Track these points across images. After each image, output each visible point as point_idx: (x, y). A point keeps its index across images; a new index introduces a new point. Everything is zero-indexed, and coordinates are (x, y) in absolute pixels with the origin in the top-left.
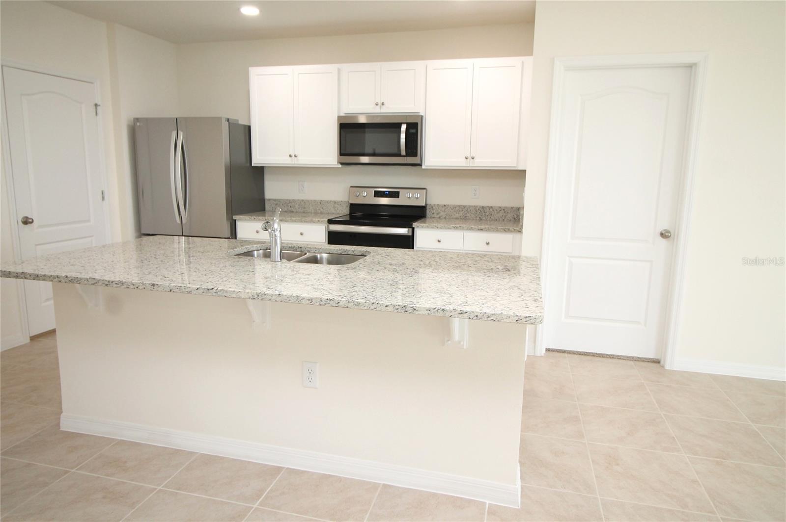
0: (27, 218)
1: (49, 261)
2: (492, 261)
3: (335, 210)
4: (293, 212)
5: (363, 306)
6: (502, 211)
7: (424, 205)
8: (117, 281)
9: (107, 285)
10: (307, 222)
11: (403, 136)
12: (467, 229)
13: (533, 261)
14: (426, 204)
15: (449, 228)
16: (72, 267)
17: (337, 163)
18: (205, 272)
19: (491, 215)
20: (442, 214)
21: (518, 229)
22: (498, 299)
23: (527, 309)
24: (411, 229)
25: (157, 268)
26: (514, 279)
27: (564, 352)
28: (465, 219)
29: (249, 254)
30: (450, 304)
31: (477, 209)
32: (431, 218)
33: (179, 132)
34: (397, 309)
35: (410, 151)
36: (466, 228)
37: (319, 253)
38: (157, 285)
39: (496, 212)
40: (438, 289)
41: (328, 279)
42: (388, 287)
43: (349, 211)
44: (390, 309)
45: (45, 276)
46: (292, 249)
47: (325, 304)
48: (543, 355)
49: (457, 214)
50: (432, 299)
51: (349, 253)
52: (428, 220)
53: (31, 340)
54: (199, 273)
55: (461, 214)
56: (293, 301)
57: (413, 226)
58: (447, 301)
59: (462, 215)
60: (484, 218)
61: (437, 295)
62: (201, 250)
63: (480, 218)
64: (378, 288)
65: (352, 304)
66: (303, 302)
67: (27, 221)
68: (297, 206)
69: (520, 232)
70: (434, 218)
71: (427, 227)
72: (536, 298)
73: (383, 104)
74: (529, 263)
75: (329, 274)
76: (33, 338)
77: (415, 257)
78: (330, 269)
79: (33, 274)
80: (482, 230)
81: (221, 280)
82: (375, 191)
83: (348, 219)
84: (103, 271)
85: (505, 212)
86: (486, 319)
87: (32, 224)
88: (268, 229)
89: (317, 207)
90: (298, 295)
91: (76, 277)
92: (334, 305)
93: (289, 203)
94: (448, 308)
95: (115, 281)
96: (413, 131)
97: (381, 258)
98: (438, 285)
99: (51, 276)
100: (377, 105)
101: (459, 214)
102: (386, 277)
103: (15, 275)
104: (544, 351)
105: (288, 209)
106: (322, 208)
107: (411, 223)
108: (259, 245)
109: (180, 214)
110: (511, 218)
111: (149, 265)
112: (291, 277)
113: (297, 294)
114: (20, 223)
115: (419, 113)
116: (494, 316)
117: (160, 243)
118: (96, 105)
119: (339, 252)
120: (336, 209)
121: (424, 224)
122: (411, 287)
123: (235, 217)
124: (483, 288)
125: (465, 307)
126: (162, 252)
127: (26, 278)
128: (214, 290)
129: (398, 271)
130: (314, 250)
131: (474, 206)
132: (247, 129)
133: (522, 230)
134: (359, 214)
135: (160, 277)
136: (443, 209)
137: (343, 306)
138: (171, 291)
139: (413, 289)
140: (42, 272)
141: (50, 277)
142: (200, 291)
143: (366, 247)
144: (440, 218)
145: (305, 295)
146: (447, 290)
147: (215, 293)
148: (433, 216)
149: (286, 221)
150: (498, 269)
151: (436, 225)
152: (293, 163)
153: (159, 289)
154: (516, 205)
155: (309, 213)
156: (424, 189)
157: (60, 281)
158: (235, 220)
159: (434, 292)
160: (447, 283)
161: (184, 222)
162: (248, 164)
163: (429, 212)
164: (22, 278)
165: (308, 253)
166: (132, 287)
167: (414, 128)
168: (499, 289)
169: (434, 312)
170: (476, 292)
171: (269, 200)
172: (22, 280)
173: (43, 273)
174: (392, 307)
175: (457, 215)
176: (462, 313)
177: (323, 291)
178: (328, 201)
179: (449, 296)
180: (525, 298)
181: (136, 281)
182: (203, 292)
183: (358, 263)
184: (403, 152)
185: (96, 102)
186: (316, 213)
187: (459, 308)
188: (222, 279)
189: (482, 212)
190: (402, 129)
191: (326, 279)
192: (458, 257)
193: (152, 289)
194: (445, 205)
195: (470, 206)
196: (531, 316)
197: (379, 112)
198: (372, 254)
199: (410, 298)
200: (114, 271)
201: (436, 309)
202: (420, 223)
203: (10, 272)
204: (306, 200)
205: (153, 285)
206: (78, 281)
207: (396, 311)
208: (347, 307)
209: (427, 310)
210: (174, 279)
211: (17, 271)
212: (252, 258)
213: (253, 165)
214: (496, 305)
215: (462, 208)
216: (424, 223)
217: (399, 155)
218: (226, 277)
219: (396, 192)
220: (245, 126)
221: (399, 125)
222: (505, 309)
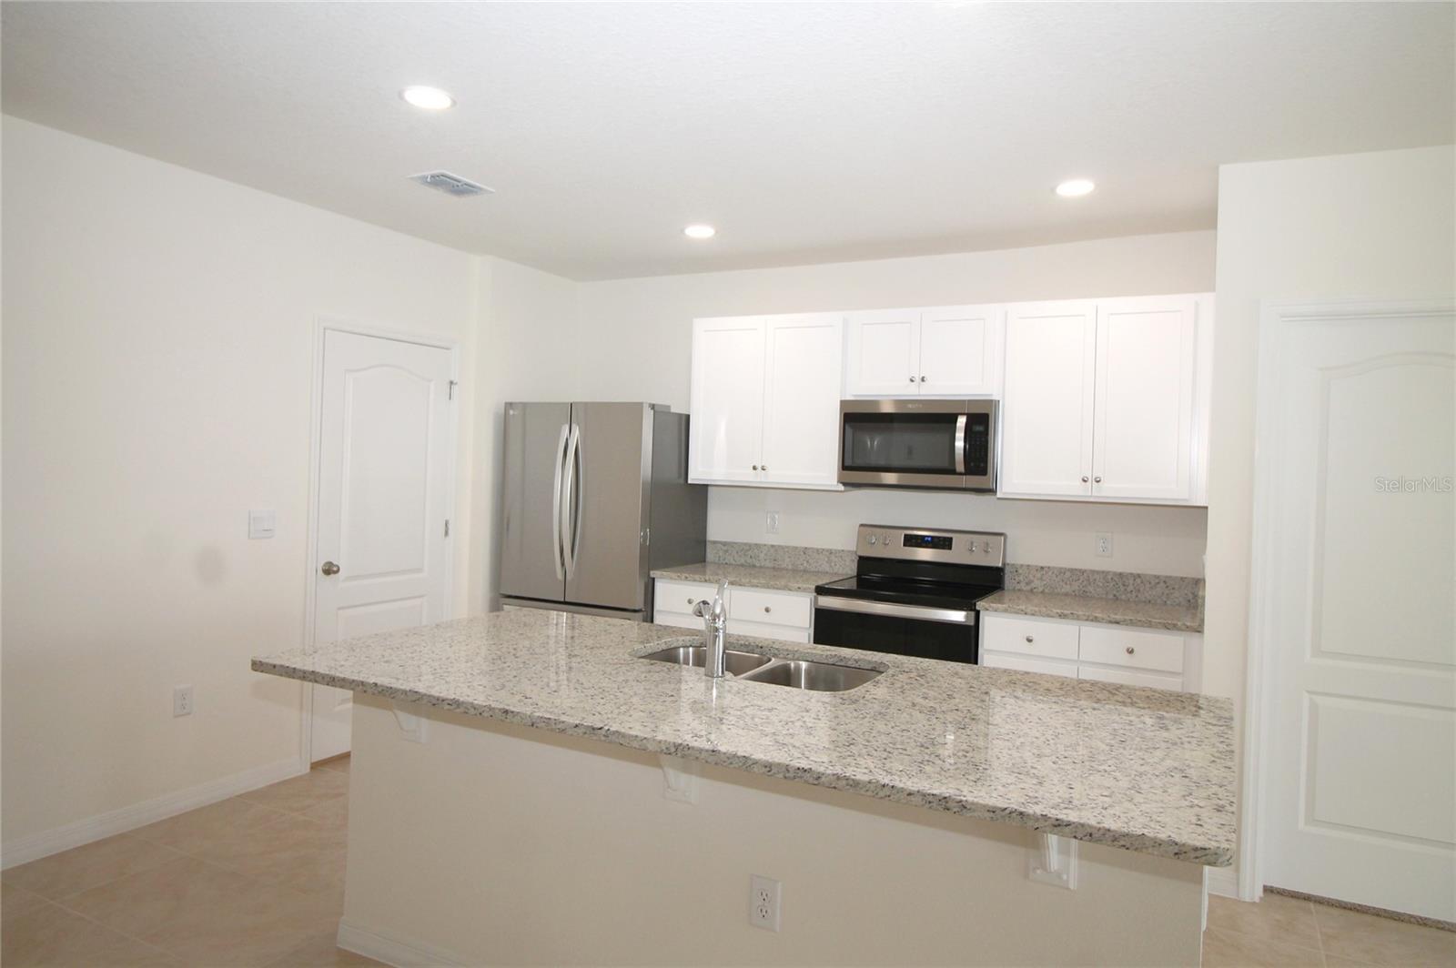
0: (330, 564)
1: (354, 651)
2: (1133, 704)
3: (831, 566)
4: (754, 566)
5: (864, 789)
6: (1162, 584)
7: (1000, 565)
8: (452, 700)
9: (434, 705)
10: (777, 589)
11: (960, 435)
12: (1087, 620)
13: (1221, 708)
14: (1004, 564)
15: (1048, 616)
16: (386, 665)
17: (835, 483)
18: (592, 692)
19: (1139, 591)
20: (1037, 583)
21: (1195, 625)
22: (1138, 798)
23: (1200, 830)
24: (973, 614)
25: (515, 677)
26: (1177, 752)
27: (1307, 898)
28: (1083, 597)
29: (669, 656)
30: (1036, 803)
31: (1110, 577)
32: (1014, 590)
33: (573, 426)
34: (930, 802)
35: (972, 464)
36: (1085, 618)
37: (793, 660)
38: (512, 712)
39: (1148, 585)
40: (1013, 764)
41: (804, 722)
42: (914, 751)
43: (856, 571)
44: (917, 800)
45: (344, 680)
46: (745, 650)
47: (795, 778)
48: (1257, 900)
49: (1068, 586)
50: (1000, 787)
51: (849, 664)
52: (1007, 595)
53: (312, 768)
54: (582, 692)
55: (1076, 586)
56: (737, 766)
57: (977, 608)
58: (1031, 794)
59: (1077, 588)
60: (1123, 597)
61: (1012, 779)
62: (590, 642)
63: (1115, 596)
64: (896, 752)
65: (844, 782)
66: (755, 770)
67: (330, 570)
68: (762, 555)
69: (1199, 632)
70: (1019, 590)
71: (1006, 611)
72: (1221, 803)
73: (923, 380)
74: (1212, 714)
75: (807, 711)
76: (316, 766)
77: (975, 684)
78: (808, 700)
79: (327, 675)
80: (1117, 623)
81: (617, 711)
82: (906, 536)
83: (855, 588)
84: (432, 677)
85: (1167, 587)
86: (1109, 843)
87: (336, 575)
88: (703, 613)
89: (799, 559)
90: (746, 755)
91: (389, 685)
92: (811, 780)
93: (748, 550)
94: (1031, 812)
95: (447, 699)
96: (980, 428)
97: (909, 681)
98: (1015, 754)
99: (353, 681)
100: (912, 381)
101: (1070, 584)
102: (914, 727)
103: (301, 674)
104: (1259, 893)
105: (746, 561)
106: (808, 562)
107: (974, 601)
108: (688, 637)
109: (563, 564)
110: (1181, 599)
111: (502, 669)
112: (739, 713)
113: (745, 751)
114: (320, 572)
115: (991, 395)
116: (1126, 838)
117: (525, 625)
118: (451, 383)
119: (831, 661)
120: (833, 564)
121: (999, 605)
122: (960, 754)
123: (653, 574)
124: (1107, 768)
125: (1065, 811)
126: (527, 643)
127: (316, 681)
128: (603, 732)
129: (938, 715)
130: (786, 653)
131: (1103, 572)
132: (684, 419)
133: (1203, 628)
134: (875, 576)
135: (518, 697)
136: (1039, 575)
137: (827, 785)
138: (533, 725)
139: (964, 760)
140: (341, 673)
141: (351, 683)
142: (580, 731)
143: (881, 654)
144: (1032, 590)
145: (758, 755)
146: (1032, 767)
147: (604, 736)
148: (1018, 587)
149: (740, 585)
150: (1144, 723)
151: (1023, 607)
152: (759, 480)
153: (515, 720)
154: (1189, 573)
155: (783, 569)
156: (1001, 534)
157: (365, 692)
158: (654, 579)
159: (1007, 769)
160: (1035, 751)
161: (568, 578)
162: (682, 481)
163: (1008, 581)
164: (310, 681)
165: (773, 659)
166: (472, 711)
167: (981, 422)
168: (1141, 774)
169: (1003, 817)
170: (1092, 778)
171: (715, 542)
172: (311, 684)
173: (342, 676)
174: (921, 797)
175: (1067, 589)
176: (1059, 825)
177: (793, 751)
178: (818, 550)
179: (1035, 781)
180: (1196, 802)
181: (480, 703)
182: (585, 733)
183: (863, 690)
184: (960, 467)
185: (452, 379)
186: (795, 571)
187: (1053, 813)
188: (619, 708)
189: (1120, 584)
190: (958, 424)
191: (800, 723)
192: (1061, 689)
193: (503, 718)
194: (1042, 568)
195: (1093, 572)
196: (1207, 846)
197: (917, 393)
198: (891, 672)
199: (956, 779)
200: (448, 679)
201: (1007, 811)
202: (992, 602)
203: (294, 669)
204: (779, 546)
205: (506, 712)
206: (391, 693)
207: (927, 805)
208: (835, 788)
209: (988, 811)
210: (540, 703)
211: (306, 668)
212: (672, 665)
213: (689, 482)
214: (1132, 814)
215: (1076, 573)
216: (1000, 602)
217: (952, 472)
218: (625, 704)
219: (945, 538)
220: (680, 415)
221: (952, 419)
222: (1152, 825)
